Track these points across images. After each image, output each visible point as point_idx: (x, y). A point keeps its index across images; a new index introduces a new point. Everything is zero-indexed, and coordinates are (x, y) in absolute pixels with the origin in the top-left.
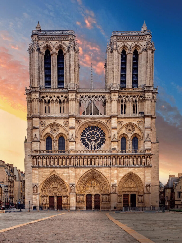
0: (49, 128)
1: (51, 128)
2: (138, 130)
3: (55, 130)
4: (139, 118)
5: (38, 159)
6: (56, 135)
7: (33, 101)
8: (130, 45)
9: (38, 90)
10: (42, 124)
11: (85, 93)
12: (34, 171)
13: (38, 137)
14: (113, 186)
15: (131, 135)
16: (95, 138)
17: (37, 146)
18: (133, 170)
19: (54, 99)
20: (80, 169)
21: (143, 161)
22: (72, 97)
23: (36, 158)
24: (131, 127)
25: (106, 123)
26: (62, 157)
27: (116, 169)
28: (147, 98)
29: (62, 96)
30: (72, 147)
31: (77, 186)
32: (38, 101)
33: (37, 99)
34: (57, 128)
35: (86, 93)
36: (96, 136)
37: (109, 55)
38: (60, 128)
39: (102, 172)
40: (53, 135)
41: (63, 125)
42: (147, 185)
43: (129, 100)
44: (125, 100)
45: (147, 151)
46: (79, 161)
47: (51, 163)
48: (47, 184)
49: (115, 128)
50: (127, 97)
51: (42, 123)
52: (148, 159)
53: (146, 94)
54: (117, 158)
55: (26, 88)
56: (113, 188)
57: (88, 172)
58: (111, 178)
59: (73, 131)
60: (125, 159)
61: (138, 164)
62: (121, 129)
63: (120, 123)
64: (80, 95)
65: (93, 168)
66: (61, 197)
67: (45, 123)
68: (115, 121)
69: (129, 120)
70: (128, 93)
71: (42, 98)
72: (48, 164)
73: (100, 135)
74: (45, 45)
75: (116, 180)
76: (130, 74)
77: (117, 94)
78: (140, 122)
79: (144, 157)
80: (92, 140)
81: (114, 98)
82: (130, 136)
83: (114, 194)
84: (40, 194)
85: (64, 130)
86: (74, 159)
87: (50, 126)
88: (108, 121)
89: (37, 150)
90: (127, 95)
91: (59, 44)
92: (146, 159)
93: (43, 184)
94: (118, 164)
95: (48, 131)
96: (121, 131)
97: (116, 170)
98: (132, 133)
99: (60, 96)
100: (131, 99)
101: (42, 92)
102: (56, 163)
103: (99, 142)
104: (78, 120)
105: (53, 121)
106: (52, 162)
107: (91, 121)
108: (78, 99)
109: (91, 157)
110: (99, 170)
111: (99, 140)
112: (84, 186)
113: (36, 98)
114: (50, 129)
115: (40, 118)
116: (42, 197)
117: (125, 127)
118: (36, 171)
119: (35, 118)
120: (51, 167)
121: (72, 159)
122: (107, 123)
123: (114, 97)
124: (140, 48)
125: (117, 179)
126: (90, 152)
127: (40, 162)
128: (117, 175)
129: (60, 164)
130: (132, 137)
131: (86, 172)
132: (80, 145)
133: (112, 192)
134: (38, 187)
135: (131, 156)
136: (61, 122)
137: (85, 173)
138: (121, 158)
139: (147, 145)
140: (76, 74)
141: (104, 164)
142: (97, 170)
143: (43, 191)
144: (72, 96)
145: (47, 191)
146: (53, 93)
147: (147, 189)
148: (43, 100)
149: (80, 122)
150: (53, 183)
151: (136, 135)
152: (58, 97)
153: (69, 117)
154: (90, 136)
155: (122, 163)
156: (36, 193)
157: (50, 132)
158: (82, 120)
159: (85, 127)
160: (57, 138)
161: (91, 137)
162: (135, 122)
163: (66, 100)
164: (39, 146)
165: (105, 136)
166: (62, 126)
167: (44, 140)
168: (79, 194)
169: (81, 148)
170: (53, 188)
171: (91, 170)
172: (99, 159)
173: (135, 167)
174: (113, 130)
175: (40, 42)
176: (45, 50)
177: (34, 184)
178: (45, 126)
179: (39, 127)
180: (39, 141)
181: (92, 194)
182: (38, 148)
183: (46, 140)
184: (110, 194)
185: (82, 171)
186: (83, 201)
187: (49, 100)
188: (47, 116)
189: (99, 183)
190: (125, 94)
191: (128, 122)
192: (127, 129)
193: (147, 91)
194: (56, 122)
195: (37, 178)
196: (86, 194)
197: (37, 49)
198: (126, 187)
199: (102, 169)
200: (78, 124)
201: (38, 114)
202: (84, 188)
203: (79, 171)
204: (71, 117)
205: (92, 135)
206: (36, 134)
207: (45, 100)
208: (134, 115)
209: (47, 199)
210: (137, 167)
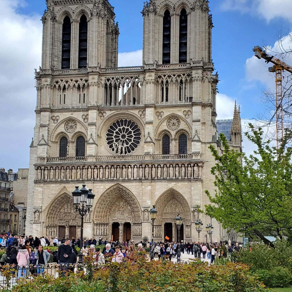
0: (63, 125)
1: (67, 125)
2: (185, 125)
3: (72, 128)
4: (185, 106)
5: (44, 170)
6: (72, 134)
7: (43, 88)
8: (175, 4)
9: (50, 72)
10: (54, 120)
11: (111, 74)
12: (37, 188)
13: (46, 138)
14: (144, 210)
15: (175, 132)
16: (127, 137)
17: (44, 152)
18: (174, 185)
19: (71, 84)
20: (100, 184)
21: (189, 172)
22: (93, 81)
23: (41, 170)
24: (175, 119)
25: (139, 116)
26: (76, 166)
27: (149, 184)
28: (195, 77)
29: (81, 80)
30: (91, 151)
31: (94, 210)
32: (49, 88)
33: (47, 85)
34: (75, 124)
35: (114, 74)
36: (127, 134)
37: (146, 19)
38: (78, 124)
39: (130, 188)
40: (69, 134)
41: (82, 120)
42: (194, 209)
43: (172, 81)
44: (167, 82)
45: (195, 156)
46: (100, 172)
47: (61, 176)
48: (55, 207)
49: (151, 123)
50: (169, 76)
51: (54, 118)
52: (196, 168)
53: (194, 72)
54: (152, 167)
55: (36, 70)
56: (145, 213)
57: (112, 189)
58: (142, 197)
59: (93, 128)
60: (163, 168)
61: (182, 176)
62: (162, 122)
63: (160, 114)
64: (105, 77)
65: (118, 183)
66: (75, 226)
67: (58, 118)
68: (151, 112)
69: (171, 109)
70: (169, 71)
71: (55, 84)
72: (57, 177)
73: (133, 132)
74: (63, 11)
75: (150, 201)
77: (153, 74)
78: (187, 113)
79: (190, 164)
81: (149, 80)
82: (173, 133)
83: (146, 223)
84: (43, 222)
85: (83, 127)
86: (93, 170)
87: (65, 122)
88: (142, 113)
89: (44, 157)
90: (168, 75)
91: (81, 9)
92: (192, 168)
93: (50, 208)
94: (153, 176)
95: (62, 129)
96: (160, 127)
97: (150, 185)
98: (176, 129)
99: (79, 79)
100: (174, 79)
101: (54, 76)
102: (68, 176)
103: (131, 142)
104: (102, 112)
105: (67, 115)
106: (62, 174)
107: (120, 113)
108: (103, 82)
109: (115, 167)
110: (127, 185)
111: (131, 140)
112: (107, 210)
113: (46, 83)
114: (65, 126)
115: (52, 111)
116: (47, 227)
117: (166, 121)
118: (40, 188)
119: (44, 112)
120: (62, 182)
121: (90, 170)
122: (141, 115)
123: (150, 78)
124: (188, 7)
125: (152, 198)
126: (115, 159)
127: (47, 174)
128: (152, 193)
129: (73, 177)
130: (178, 135)
131: (109, 189)
132: (104, 148)
133: (144, 220)
134: (41, 212)
135: (171, 164)
136: (78, 116)
137: (106, 190)
138: (158, 167)
139: (195, 147)
140: (102, 47)
141: (133, 177)
142: (123, 185)
143: (49, 217)
144: (93, 79)
145: (56, 218)
146: (69, 76)
147: (195, 216)
148: (57, 86)
149: (104, 114)
150: (66, 206)
151: (182, 131)
152: (77, 81)
153: (88, 109)
154: (120, 134)
155: (159, 175)
156: (38, 222)
157: (64, 131)
158: (106, 112)
159: (112, 121)
160: (74, 139)
161: (120, 136)
162: (179, 112)
163: (86, 84)
164: (46, 151)
165: (141, 134)
166: (80, 122)
167: (57, 142)
168: (98, 223)
169: (105, 152)
170: (65, 213)
171: (115, 185)
172: (127, 169)
173: (177, 180)
174: (148, 126)
175: (57, 8)
176: (64, 17)
177: (35, 207)
178: (58, 123)
179: (49, 125)
180: (47, 144)
181: (119, 222)
182: (45, 155)
183: (59, 142)
184: (141, 223)
185: (102, 187)
186: (105, 234)
187: (65, 85)
188: (61, 108)
189: (130, 206)
190: (167, 73)
191: (170, 114)
192: (170, 123)
193: (194, 68)
194: (72, 116)
195: (41, 199)
196: (111, 222)
197: (51, 18)
198: (168, 212)
199: (131, 184)
200: (102, 118)
201: (48, 106)
202: (108, 214)
203: (98, 187)
204: (91, 109)
205: (123, 133)
206: (43, 135)
207: (59, 86)
208: (179, 103)
209: (55, 230)
210: (180, 181)
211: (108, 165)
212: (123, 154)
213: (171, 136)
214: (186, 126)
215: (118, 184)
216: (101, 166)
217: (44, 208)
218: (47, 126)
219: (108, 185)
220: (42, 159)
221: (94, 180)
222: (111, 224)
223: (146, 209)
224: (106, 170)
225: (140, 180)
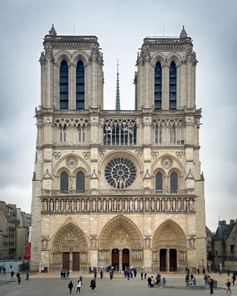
0: (65, 161)
1: (68, 161)
2: (177, 164)
3: (73, 164)
4: (178, 148)
5: (50, 202)
6: (74, 170)
7: (45, 126)
8: (166, 56)
9: (52, 111)
10: (56, 156)
11: (110, 116)
12: (44, 219)
13: (50, 173)
14: (146, 238)
15: (168, 170)
16: (123, 174)
17: (49, 185)
18: (172, 216)
19: (72, 123)
20: (104, 215)
21: (185, 205)
22: (94, 121)
23: (47, 202)
24: (168, 159)
25: (136, 155)
26: (80, 199)
27: (149, 215)
28: (188, 122)
29: (82, 120)
30: (94, 185)
31: (99, 238)
32: (51, 126)
33: (50, 123)
34: (75, 160)
35: (112, 116)
36: (124, 171)
37: (140, 68)
38: (79, 160)
39: (132, 219)
40: (70, 169)
41: (83, 157)
42: (191, 238)
43: (165, 125)
44: (161, 125)
45: (190, 191)
47: (67, 208)
48: (60, 236)
49: (149, 161)
50: (163, 121)
51: (56, 154)
52: (191, 202)
53: (187, 118)
54: (152, 200)
55: (36, 109)
56: (147, 241)
57: (115, 219)
58: (144, 227)
59: (96, 165)
60: (161, 201)
61: (178, 209)
62: (156, 161)
63: (155, 154)
64: (104, 118)
66: (79, 253)
67: (59, 154)
68: (148, 152)
69: (165, 150)
70: (163, 116)
71: (56, 122)
72: (62, 209)
73: (129, 169)
75: (150, 231)
76: (166, 93)
77: (150, 118)
78: (179, 154)
79: (186, 199)
80: (119, 176)
81: (146, 123)
82: (167, 171)
83: (147, 250)
84: (50, 250)
85: (84, 164)
86: (97, 202)
87: (66, 159)
88: (139, 152)
89: (49, 190)
90: (162, 119)
91: (78, 54)
92: (188, 202)
93: (56, 236)
94: (153, 208)
95: (63, 164)
96: (155, 165)
97: (150, 217)
98: (169, 168)
99: (79, 119)
100: (168, 123)
101: (56, 115)
102: (73, 207)
103: (127, 178)
104: (102, 150)
105: (69, 152)
106: (68, 206)
107: (118, 152)
108: (102, 123)
109: (118, 200)
110: (129, 217)
111: (128, 176)
112: (109, 238)
113: (48, 121)
114: (66, 162)
115: (54, 147)
116: (53, 254)
117: (161, 160)
118: (47, 218)
119: (47, 148)
120: (67, 213)
121: (94, 202)
122: (138, 154)
123: (147, 121)
124: (178, 60)
125: (152, 228)
126: (117, 193)
128: (152, 223)
129: (78, 209)
130: (170, 173)
131: (112, 219)
132: (103, 183)
133: (146, 247)
134: (49, 240)
135: (169, 198)
136: (79, 153)
137: (110, 221)
138: (157, 201)
139: (190, 184)
140: (100, 91)
141: (135, 209)
142: (126, 216)
143: (55, 245)
144: (94, 119)
145: (61, 246)
146: (70, 116)
147: (191, 243)
148: (58, 124)
149: (104, 152)
150: (69, 235)
151: (174, 170)
152: (77, 121)
153: (90, 147)
154: (117, 171)
155: (158, 208)
157: (66, 166)
158: (106, 150)
159: (110, 159)
160: (74, 174)
161: (117, 172)
162: (173, 153)
163: (86, 124)
164: (51, 184)
165: (136, 171)
166: (81, 159)
167: (58, 177)
168: (102, 250)
169: (105, 186)
170: (68, 241)
171: (118, 216)
172: (128, 202)
173: (174, 212)
174: (146, 164)
175: (55, 51)
176: (61, 61)
177: (42, 236)
178: (60, 159)
179: (52, 160)
180: (51, 178)
181: (119, 249)
182: (50, 188)
183: (60, 176)
184: (142, 250)
185: (106, 218)
186: (107, 259)
187: (65, 124)
188: (62, 145)
189: (128, 234)
190: (161, 118)
191: (164, 154)
192: (163, 162)
193: (187, 114)
194: (73, 153)
195: (48, 228)
196: (111, 249)
197: (50, 59)
198: (163, 239)
199: (133, 215)
200: (102, 155)
201: (51, 143)
202: (109, 241)
203: (102, 218)
204: (93, 147)
205: (120, 170)
206: (47, 169)
207: (60, 125)
208: (172, 145)
209: (60, 256)
210: (177, 213)
211: (111, 198)
212: (120, 189)
213: (164, 174)
214: (179, 166)
215: (121, 215)
216: (105, 199)
217: (50, 237)
218: (51, 162)
219: (112, 216)
220: (48, 191)
221: (98, 212)
222: (111, 251)
223: (148, 238)
224: (109, 202)
225: (142, 212)
